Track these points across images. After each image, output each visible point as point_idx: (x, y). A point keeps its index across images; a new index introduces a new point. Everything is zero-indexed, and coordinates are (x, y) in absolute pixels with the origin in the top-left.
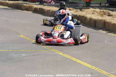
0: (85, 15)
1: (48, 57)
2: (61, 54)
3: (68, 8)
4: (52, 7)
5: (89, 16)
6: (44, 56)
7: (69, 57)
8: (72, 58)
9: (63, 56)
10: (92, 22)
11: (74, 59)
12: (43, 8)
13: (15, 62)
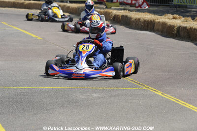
1: (138, 98)
2: (159, 93)
3: (172, 16)
4: (143, 14)
6: (130, 98)
7: (173, 99)
8: (178, 101)
9: (163, 97)
11: (181, 103)
12: (128, 15)
13: (81, 107)
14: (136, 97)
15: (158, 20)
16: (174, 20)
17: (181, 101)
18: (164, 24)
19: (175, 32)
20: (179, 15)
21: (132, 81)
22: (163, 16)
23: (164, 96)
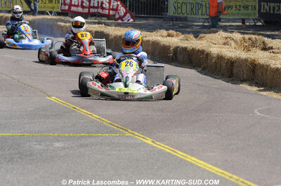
0: (205, 49)
1: (118, 149)
2: (149, 141)
3: (166, 32)
4: (126, 29)
5: (215, 50)
6: (108, 148)
7: (168, 149)
8: (175, 152)
9: (153, 147)
10: (224, 65)
12: (105, 31)
13: (38, 162)
14: (116, 147)
15: (147, 39)
16: (169, 38)
17: (180, 153)
18: (155, 44)
19: (171, 55)
20: (176, 31)
21: (111, 124)
22: (154, 33)
23: (155, 145)
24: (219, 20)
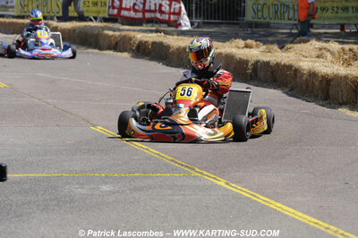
0: (293, 63)
1: (182, 192)
2: (222, 183)
3: (243, 42)
5: (306, 65)
6: (170, 192)
7: (245, 193)
8: (255, 196)
9: (228, 189)
10: (317, 83)
11: (261, 199)
12: (164, 41)
13: (80, 210)
14: (180, 190)
15: (218, 51)
16: (247, 50)
18: (229, 57)
19: (250, 71)
20: (256, 41)
21: (172, 161)
22: (228, 43)
23: (230, 188)
24: (311, 26)
